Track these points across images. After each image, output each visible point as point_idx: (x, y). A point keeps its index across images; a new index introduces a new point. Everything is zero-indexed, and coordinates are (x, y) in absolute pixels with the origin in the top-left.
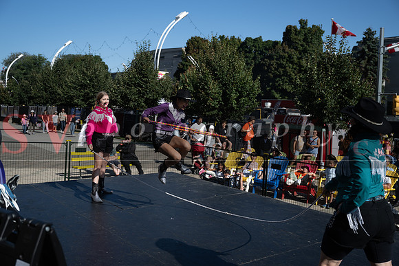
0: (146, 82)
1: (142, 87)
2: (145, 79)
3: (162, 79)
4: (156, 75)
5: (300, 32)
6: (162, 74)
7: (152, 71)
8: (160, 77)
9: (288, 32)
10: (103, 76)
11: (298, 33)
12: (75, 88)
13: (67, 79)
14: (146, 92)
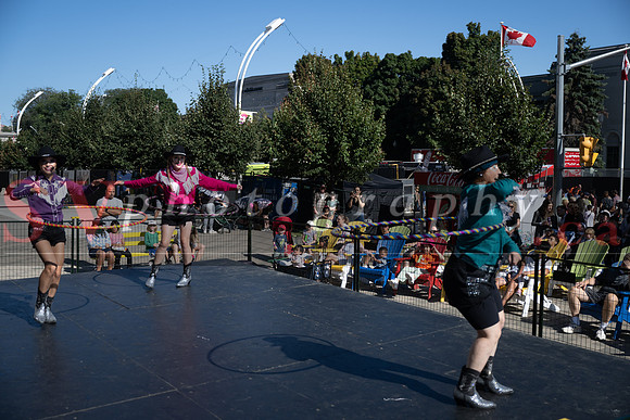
2: (216, 124)
4: (236, 117)
5: (468, 42)
9: (451, 43)
11: (465, 44)
12: (115, 141)
14: (219, 143)
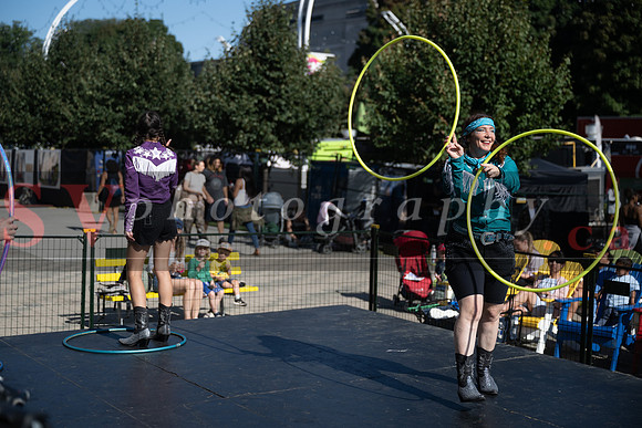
0: (277, 81)
1: (266, 94)
2: (274, 74)
3: (317, 74)
4: (303, 63)
6: (317, 61)
7: (290, 54)
8: (314, 67)
10: (170, 69)
12: (102, 102)
13: (82, 81)
14: (279, 105)
